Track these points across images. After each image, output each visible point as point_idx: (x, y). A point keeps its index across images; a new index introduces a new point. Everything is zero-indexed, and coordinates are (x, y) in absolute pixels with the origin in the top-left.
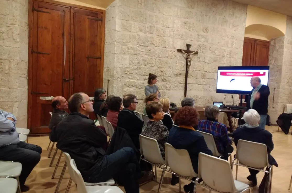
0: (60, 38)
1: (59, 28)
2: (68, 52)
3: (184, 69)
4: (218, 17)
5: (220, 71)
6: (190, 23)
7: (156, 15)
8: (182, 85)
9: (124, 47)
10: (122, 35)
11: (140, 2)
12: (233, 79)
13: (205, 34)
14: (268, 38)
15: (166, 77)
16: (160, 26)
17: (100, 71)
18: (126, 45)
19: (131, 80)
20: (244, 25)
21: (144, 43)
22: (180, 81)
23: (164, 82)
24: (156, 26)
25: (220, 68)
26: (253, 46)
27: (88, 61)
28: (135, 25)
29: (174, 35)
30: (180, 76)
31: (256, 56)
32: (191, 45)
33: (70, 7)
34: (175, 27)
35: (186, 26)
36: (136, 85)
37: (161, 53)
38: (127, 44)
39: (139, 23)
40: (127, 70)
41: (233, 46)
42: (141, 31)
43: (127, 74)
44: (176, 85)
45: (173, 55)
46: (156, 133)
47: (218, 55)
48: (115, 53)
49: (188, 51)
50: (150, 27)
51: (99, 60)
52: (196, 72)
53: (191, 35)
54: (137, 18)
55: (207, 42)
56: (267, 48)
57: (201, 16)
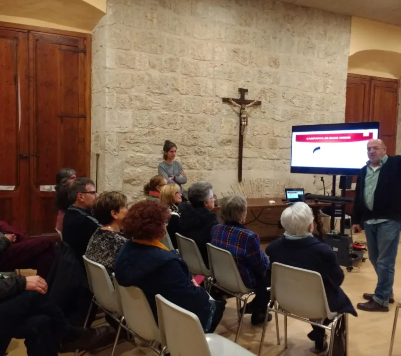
0: (11, 84)
1: (9, 67)
2: (26, 109)
3: (236, 132)
4: (296, 39)
5: (295, 134)
6: (244, 52)
7: (180, 40)
8: (234, 160)
9: (123, 96)
10: (117, 75)
11: (149, 17)
12: (317, 147)
13: (273, 70)
14: (395, 75)
15: (203, 147)
16: (188, 59)
17: (84, 139)
18: (126, 93)
19: (138, 154)
20: (345, 53)
21: (159, 88)
22: (229, 154)
23: (200, 155)
24: (181, 59)
25: (295, 129)
26: (367, 89)
27: (62, 121)
28: (142, 58)
29: (215, 73)
30: (229, 145)
31: (373, 106)
32: (247, 91)
33: (26, 31)
34: (216, 59)
35: (237, 58)
36: (148, 163)
37: (191, 105)
38: (128, 90)
39: (148, 54)
40: (130, 137)
41: (326, 89)
42: (153, 67)
43: (128, 142)
44: (221, 160)
45: (213, 108)
46: (108, 255)
47: (299, 107)
48: (106, 108)
49: (242, 102)
50: (171, 60)
51: (82, 120)
52: (258, 136)
53: (247, 72)
54: (144, 45)
55: (278, 83)
56: (393, 92)
57: (265, 39)
